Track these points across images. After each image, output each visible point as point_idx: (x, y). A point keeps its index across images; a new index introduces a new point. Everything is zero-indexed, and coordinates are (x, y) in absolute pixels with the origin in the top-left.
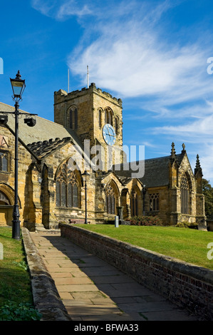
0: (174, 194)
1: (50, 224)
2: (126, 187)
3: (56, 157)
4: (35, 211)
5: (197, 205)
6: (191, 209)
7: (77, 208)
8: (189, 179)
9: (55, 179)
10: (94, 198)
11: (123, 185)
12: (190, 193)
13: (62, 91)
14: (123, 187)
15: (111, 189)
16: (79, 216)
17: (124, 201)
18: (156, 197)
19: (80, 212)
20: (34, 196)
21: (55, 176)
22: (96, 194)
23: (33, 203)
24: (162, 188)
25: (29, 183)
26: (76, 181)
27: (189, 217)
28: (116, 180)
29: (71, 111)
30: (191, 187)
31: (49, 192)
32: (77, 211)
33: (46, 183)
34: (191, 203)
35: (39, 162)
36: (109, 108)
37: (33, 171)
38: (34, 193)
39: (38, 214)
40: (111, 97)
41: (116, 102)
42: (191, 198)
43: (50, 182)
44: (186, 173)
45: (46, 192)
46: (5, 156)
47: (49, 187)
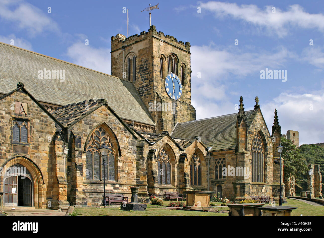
0: (241, 159)
1: (77, 201)
2: (185, 152)
3: (86, 124)
4: (59, 187)
5: (274, 171)
6: (265, 176)
7: (114, 181)
8: (264, 140)
9: (85, 149)
10: (135, 169)
11: (181, 149)
12: (266, 157)
13: (120, 36)
14: (181, 152)
15: (166, 154)
16: (116, 191)
17: (181, 169)
18: (222, 162)
19: (117, 186)
20: (58, 170)
21: (85, 146)
22: (138, 164)
23: (57, 177)
24: (229, 152)
25: (52, 155)
26: (112, 150)
27: (263, 185)
28: (171, 144)
29: (129, 60)
30: (266, 150)
31: (76, 164)
32: (113, 184)
33: (73, 154)
34: (265, 169)
35: (65, 130)
36: (173, 54)
37: (57, 142)
38: (58, 167)
39: (63, 190)
40: (176, 40)
41: (182, 47)
42: (266, 163)
43: (77, 153)
44: (260, 133)
45: (74, 164)
46: (25, 126)
47: (77, 159)
